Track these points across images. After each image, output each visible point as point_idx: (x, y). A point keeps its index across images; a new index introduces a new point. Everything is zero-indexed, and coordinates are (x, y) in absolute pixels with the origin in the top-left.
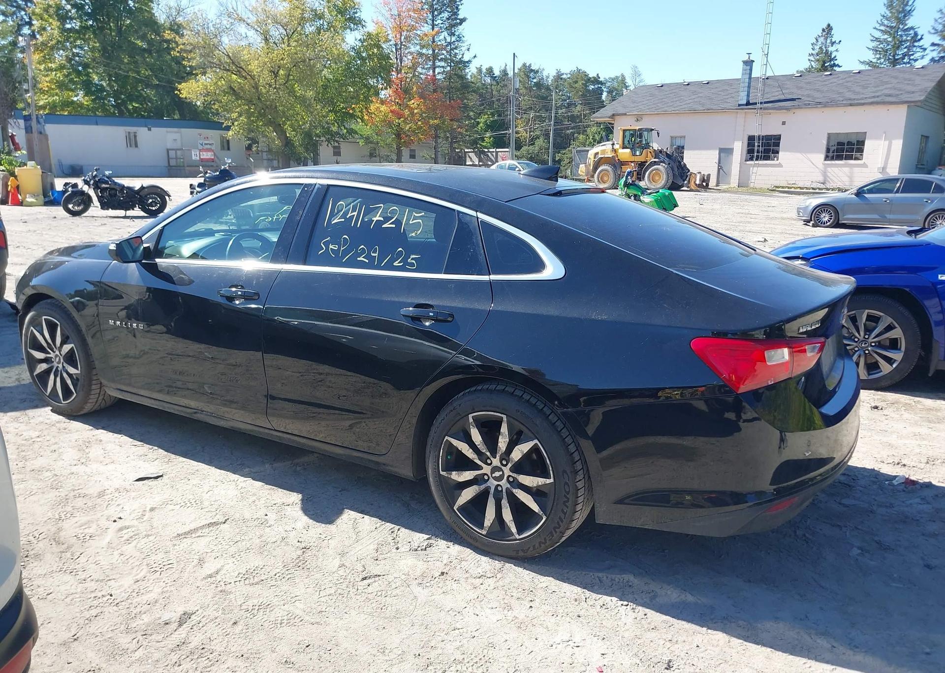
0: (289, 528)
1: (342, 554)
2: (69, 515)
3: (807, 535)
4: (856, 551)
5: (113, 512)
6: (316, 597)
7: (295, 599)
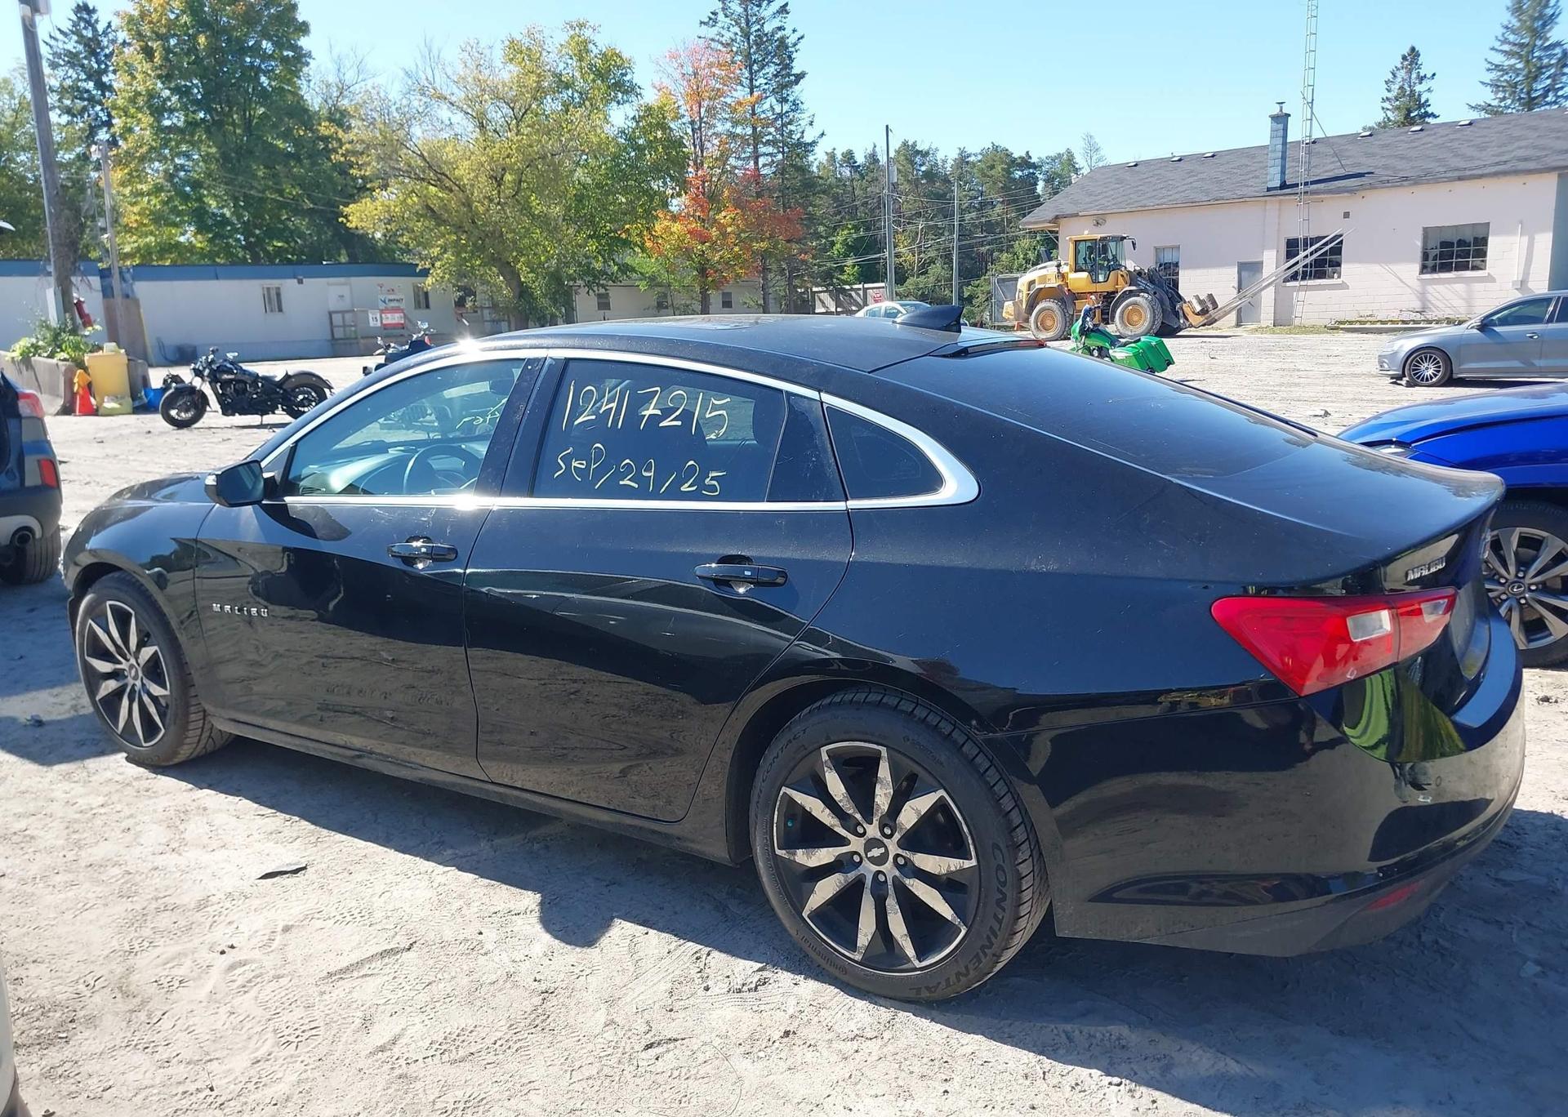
0: (519, 956)
1: (611, 1002)
2: (146, 944)
3: (1440, 940)
4: (1531, 969)
5: (221, 935)
6: (564, 1082)
7: (529, 1087)
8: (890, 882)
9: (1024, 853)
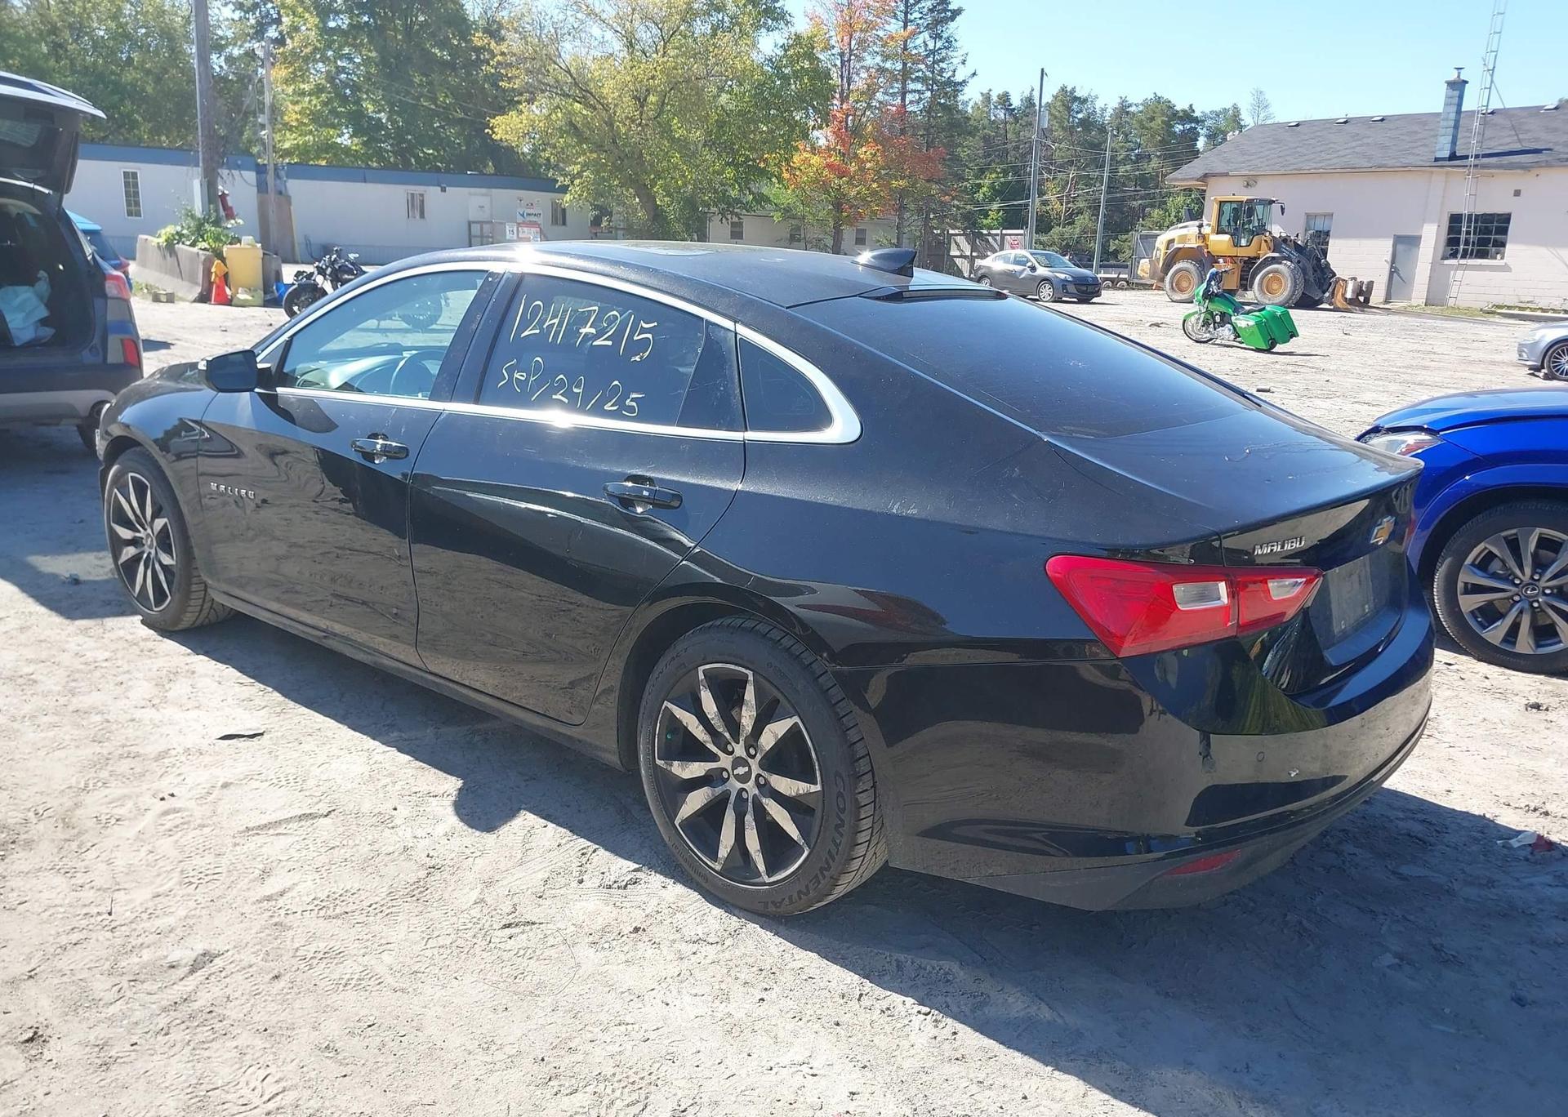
0: (420, 833)
1: (489, 883)
2: (100, 784)
3: (1305, 922)
4: (1388, 959)
5: (165, 785)
6: (417, 948)
7: (386, 947)
8: (750, 800)
9: (865, 783)
